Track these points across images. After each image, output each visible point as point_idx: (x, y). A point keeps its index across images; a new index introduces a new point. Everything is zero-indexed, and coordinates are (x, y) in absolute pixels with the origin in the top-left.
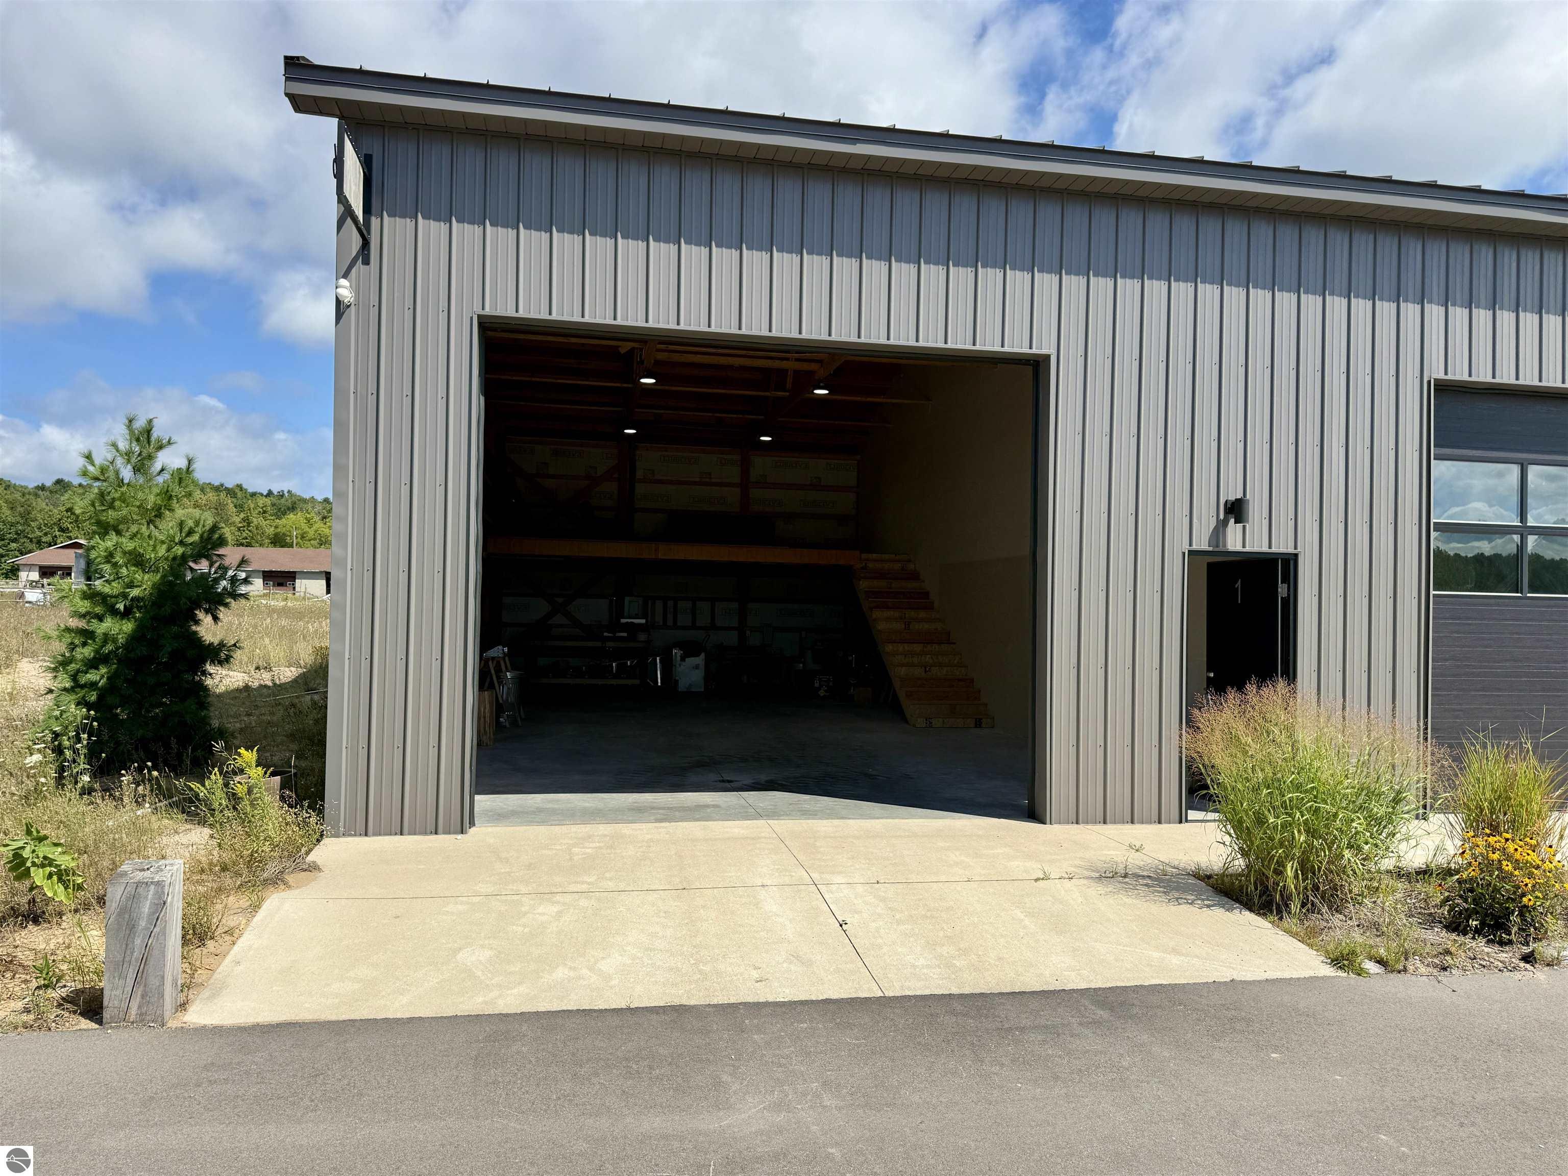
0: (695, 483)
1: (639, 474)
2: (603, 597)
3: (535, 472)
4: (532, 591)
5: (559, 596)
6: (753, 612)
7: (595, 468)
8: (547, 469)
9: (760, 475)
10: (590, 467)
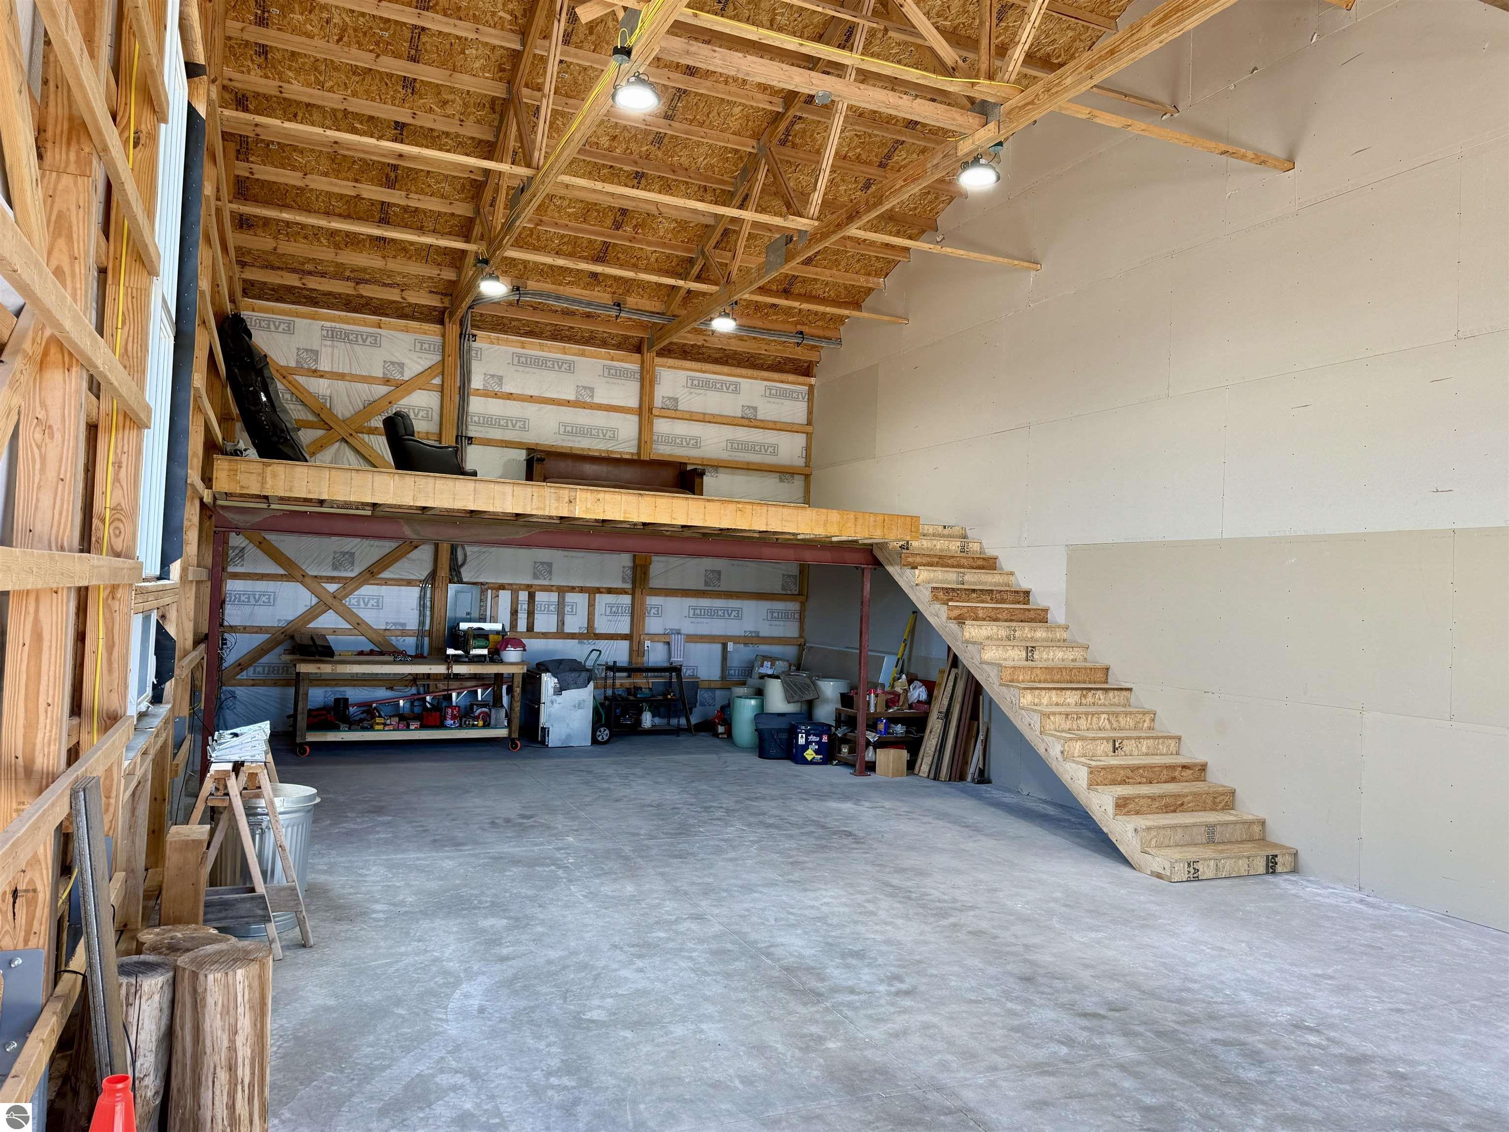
0: (568, 403)
2: (409, 583)
3: (293, 364)
4: (281, 571)
5: (332, 580)
6: (653, 611)
7: (401, 365)
8: (316, 361)
9: (670, 398)
10: (392, 363)
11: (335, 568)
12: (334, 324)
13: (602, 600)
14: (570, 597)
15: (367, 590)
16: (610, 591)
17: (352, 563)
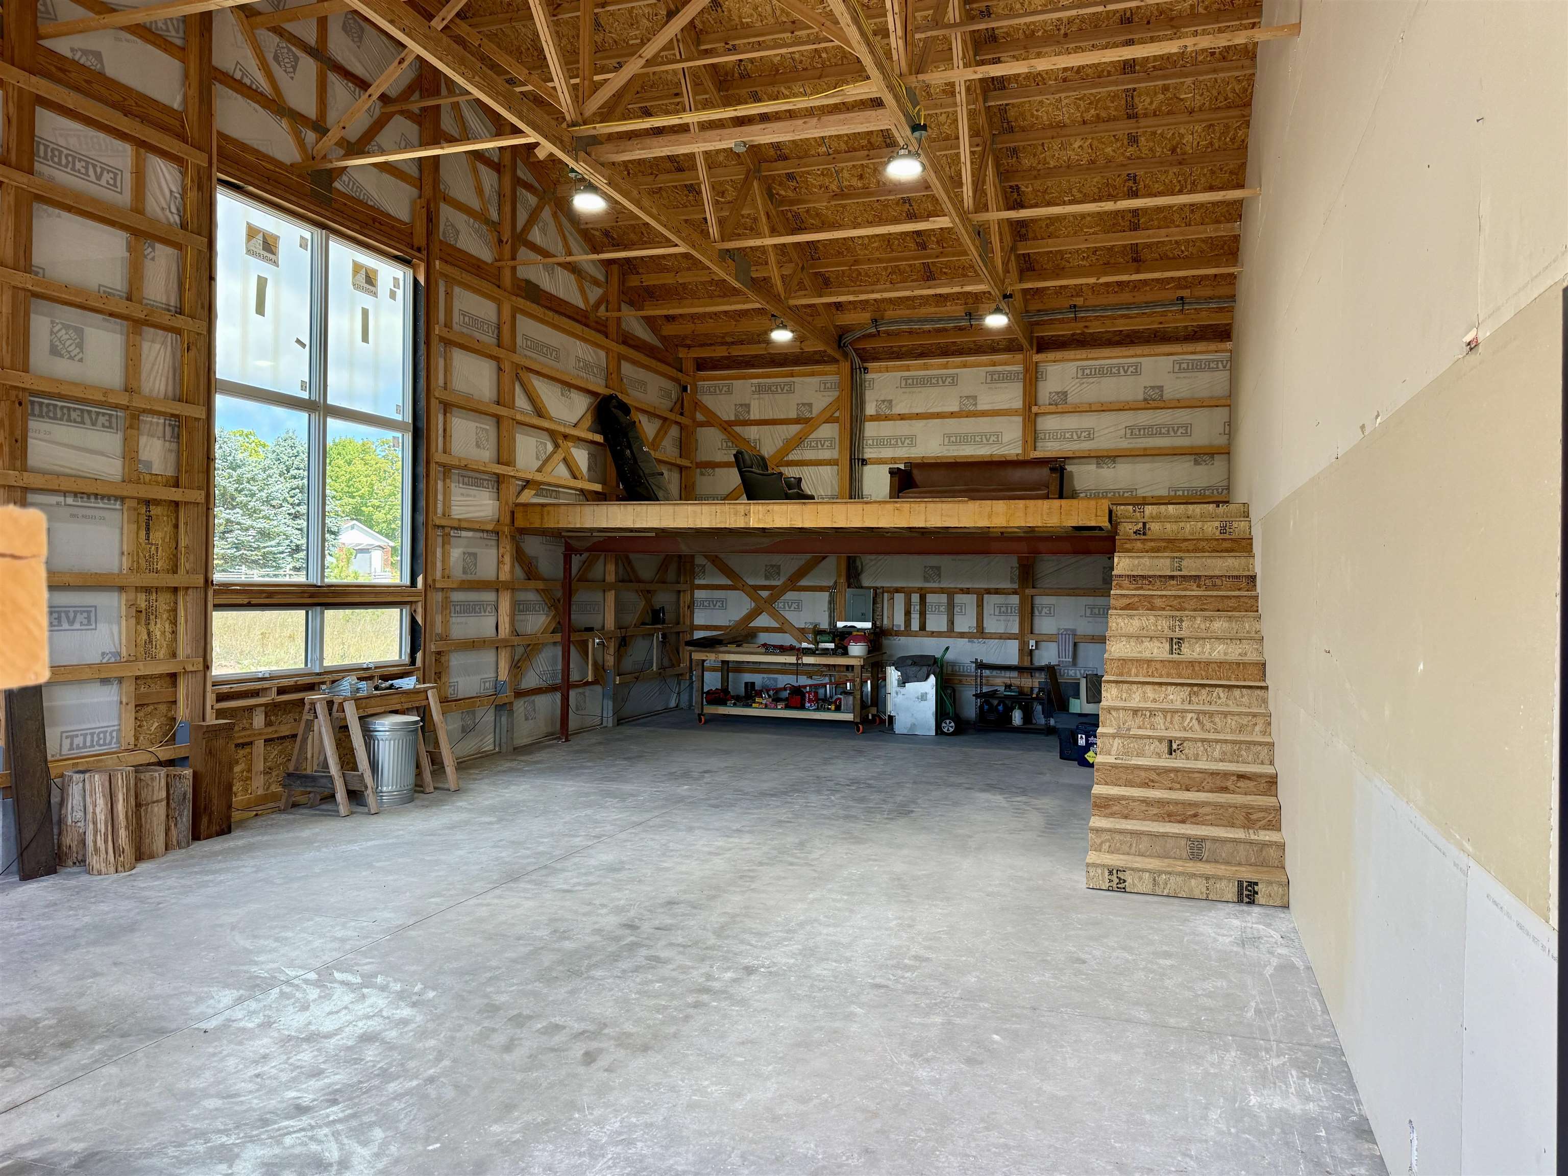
0: (952, 415)
1: (870, 410)
2: (821, 589)
3: (733, 418)
4: (730, 583)
5: (764, 588)
6: (1045, 610)
7: (810, 405)
8: (749, 412)
9: (1057, 393)
10: (804, 404)
11: (767, 578)
12: (760, 380)
13: (991, 601)
14: (959, 598)
15: (790, 596)
16: (997, 592)
17: (779, 574)
